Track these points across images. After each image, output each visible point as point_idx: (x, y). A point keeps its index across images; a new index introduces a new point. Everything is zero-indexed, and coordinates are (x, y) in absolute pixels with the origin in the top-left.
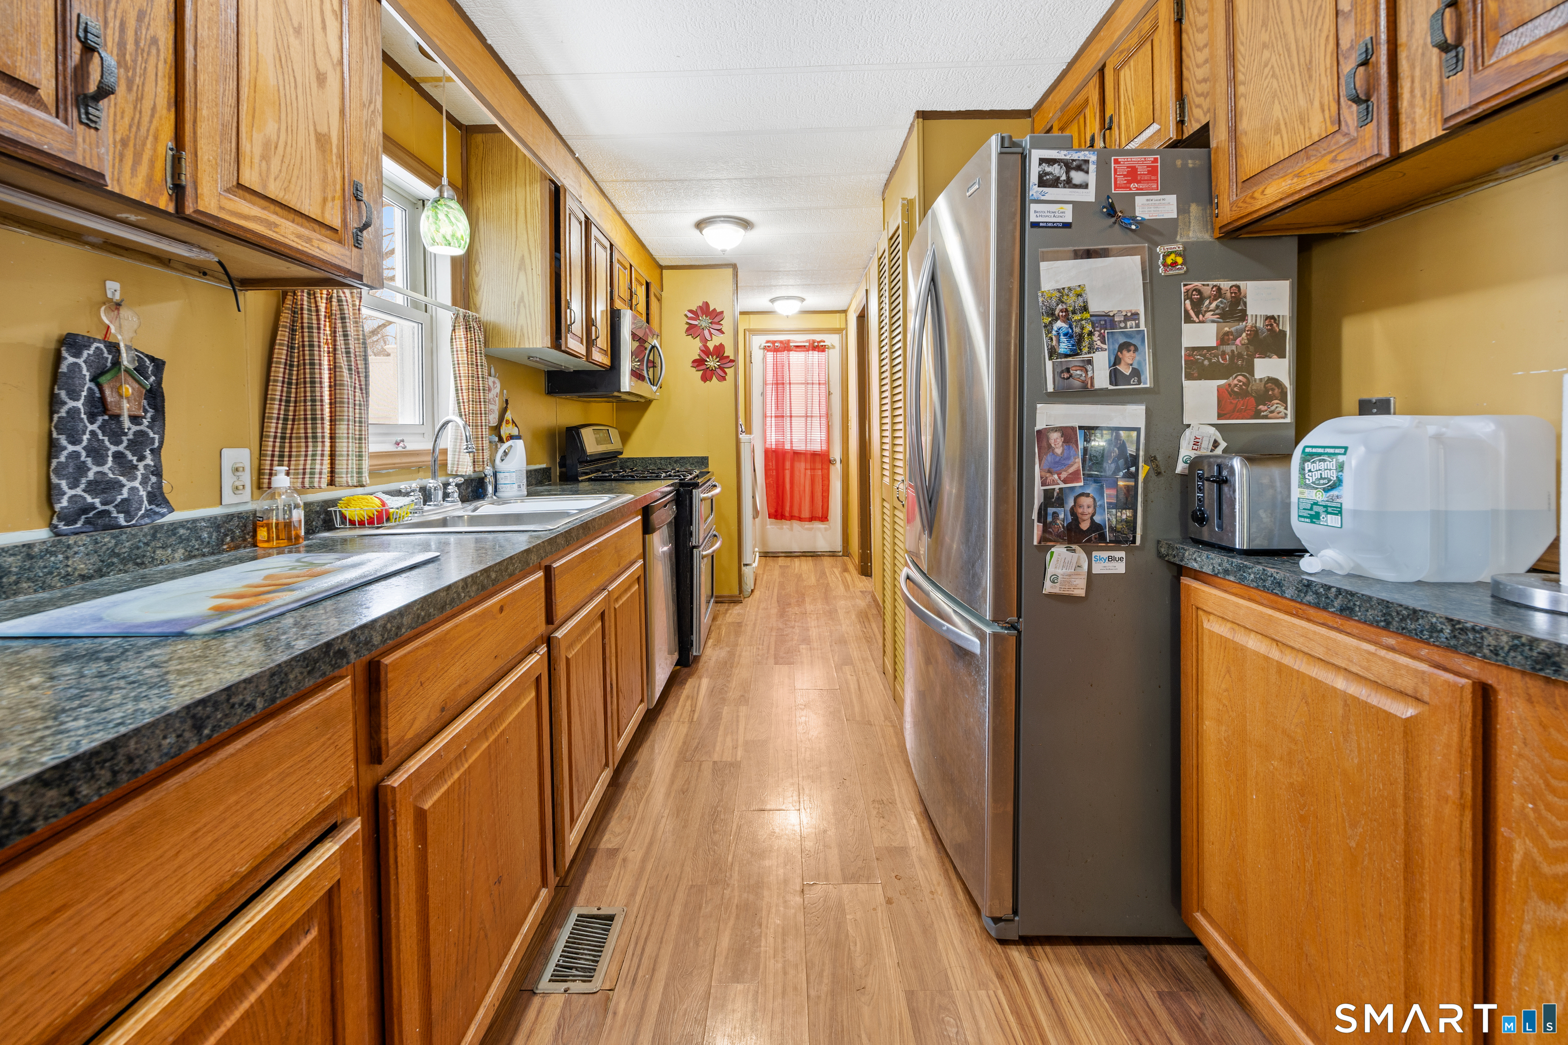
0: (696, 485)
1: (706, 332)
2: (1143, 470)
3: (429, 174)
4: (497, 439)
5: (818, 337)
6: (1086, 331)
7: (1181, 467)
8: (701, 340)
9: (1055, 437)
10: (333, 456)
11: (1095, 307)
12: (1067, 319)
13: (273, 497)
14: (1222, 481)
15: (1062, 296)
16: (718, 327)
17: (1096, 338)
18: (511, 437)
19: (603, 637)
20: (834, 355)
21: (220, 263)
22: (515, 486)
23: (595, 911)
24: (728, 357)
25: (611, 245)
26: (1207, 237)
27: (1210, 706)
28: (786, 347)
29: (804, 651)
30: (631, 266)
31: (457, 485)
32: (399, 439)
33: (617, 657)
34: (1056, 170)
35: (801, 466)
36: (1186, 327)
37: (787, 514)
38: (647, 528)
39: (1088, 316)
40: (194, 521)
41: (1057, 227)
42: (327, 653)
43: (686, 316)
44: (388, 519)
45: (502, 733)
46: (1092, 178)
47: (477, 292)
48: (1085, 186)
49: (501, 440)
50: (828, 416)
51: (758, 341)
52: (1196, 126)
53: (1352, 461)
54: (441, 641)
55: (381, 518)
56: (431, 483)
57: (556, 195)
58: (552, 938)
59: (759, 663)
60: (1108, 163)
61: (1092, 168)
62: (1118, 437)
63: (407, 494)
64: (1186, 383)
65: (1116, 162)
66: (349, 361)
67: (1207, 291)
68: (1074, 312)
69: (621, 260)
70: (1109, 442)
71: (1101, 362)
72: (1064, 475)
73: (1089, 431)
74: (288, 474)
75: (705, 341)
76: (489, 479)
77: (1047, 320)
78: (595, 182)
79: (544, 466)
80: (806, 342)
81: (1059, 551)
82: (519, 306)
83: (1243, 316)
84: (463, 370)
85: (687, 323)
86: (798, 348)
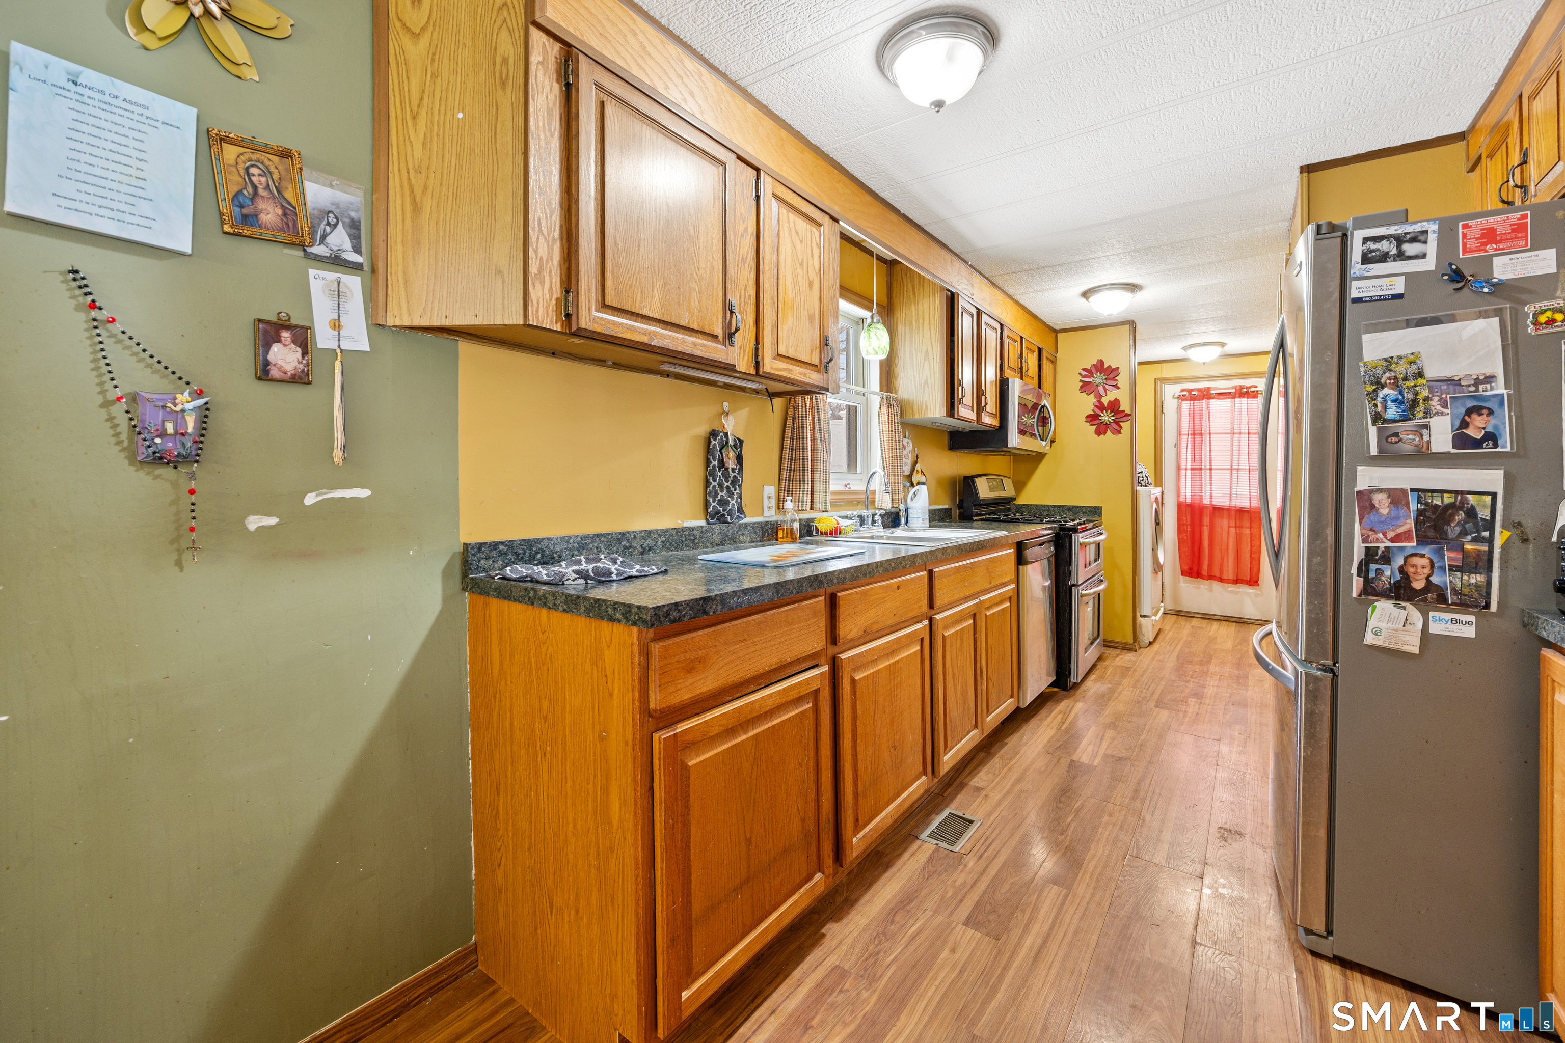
0: (1075, 531)
1: (1101, 389)
2: (1501, 535)
3: (866, 303)
4: (909, 484)
6: (1420, 397)
8: (1095, 396)
9: (1381, 498)
10: (812, 492)
11: (1431, 372)
12: (1396, 385)
13: (785, 513)
15: (1391, 364)
16: (1114, 383)
17: (1434, 402)
18: (919, 484)
19: (975, 633)
21: (766, 389)
22: (921, 519)
23: (961, 815)
24: (1124, 411)
25: (1002, 325)
28: (1206, 394)
29: (1192, 703)
30: (1022, 338)
31: (880, 515)
32: (847, 483)
33: (987, 651)
34: (1384, 246)
35: (1223, 524)
37: (1205, 573)
38: (1021, 560)
39: (1424, 382)
40: (754, 523)
41: (1385, 299)
42: (816, 579)
43: (1080, 374)
44: (840, 533)
45: (898, 662)
46: (1431, 248)
47: (896, 378)
48: (1423, 256)
49: (912, 485)
51: (1171, 391)
54: (864, 594)
55: (836, 532)
56: (865, 513)
57: (952, 300)
58: (931, 818)
59: (1138, 702)
60: (1454, 230)
61: (1432, 238)
62: (1464, 501)
63: (851, 518)
65: (1465, 226)
66: (821, 435)
68: (1405, 379)
69: (1011, 335)
70: (1453, 506)
71: (1441, 426)
72: (1391, 534)
73: (1423, 491)
74: (792, 501)
75: (1099, 397)
76: (903, 513)
77: (1370, 388)
78: (987, 278)
79: (946, 507)
80: (1232, 388)
82: (924, 387)
84: (886, 435)
85: (1081, 381)
86: (1221, 395)
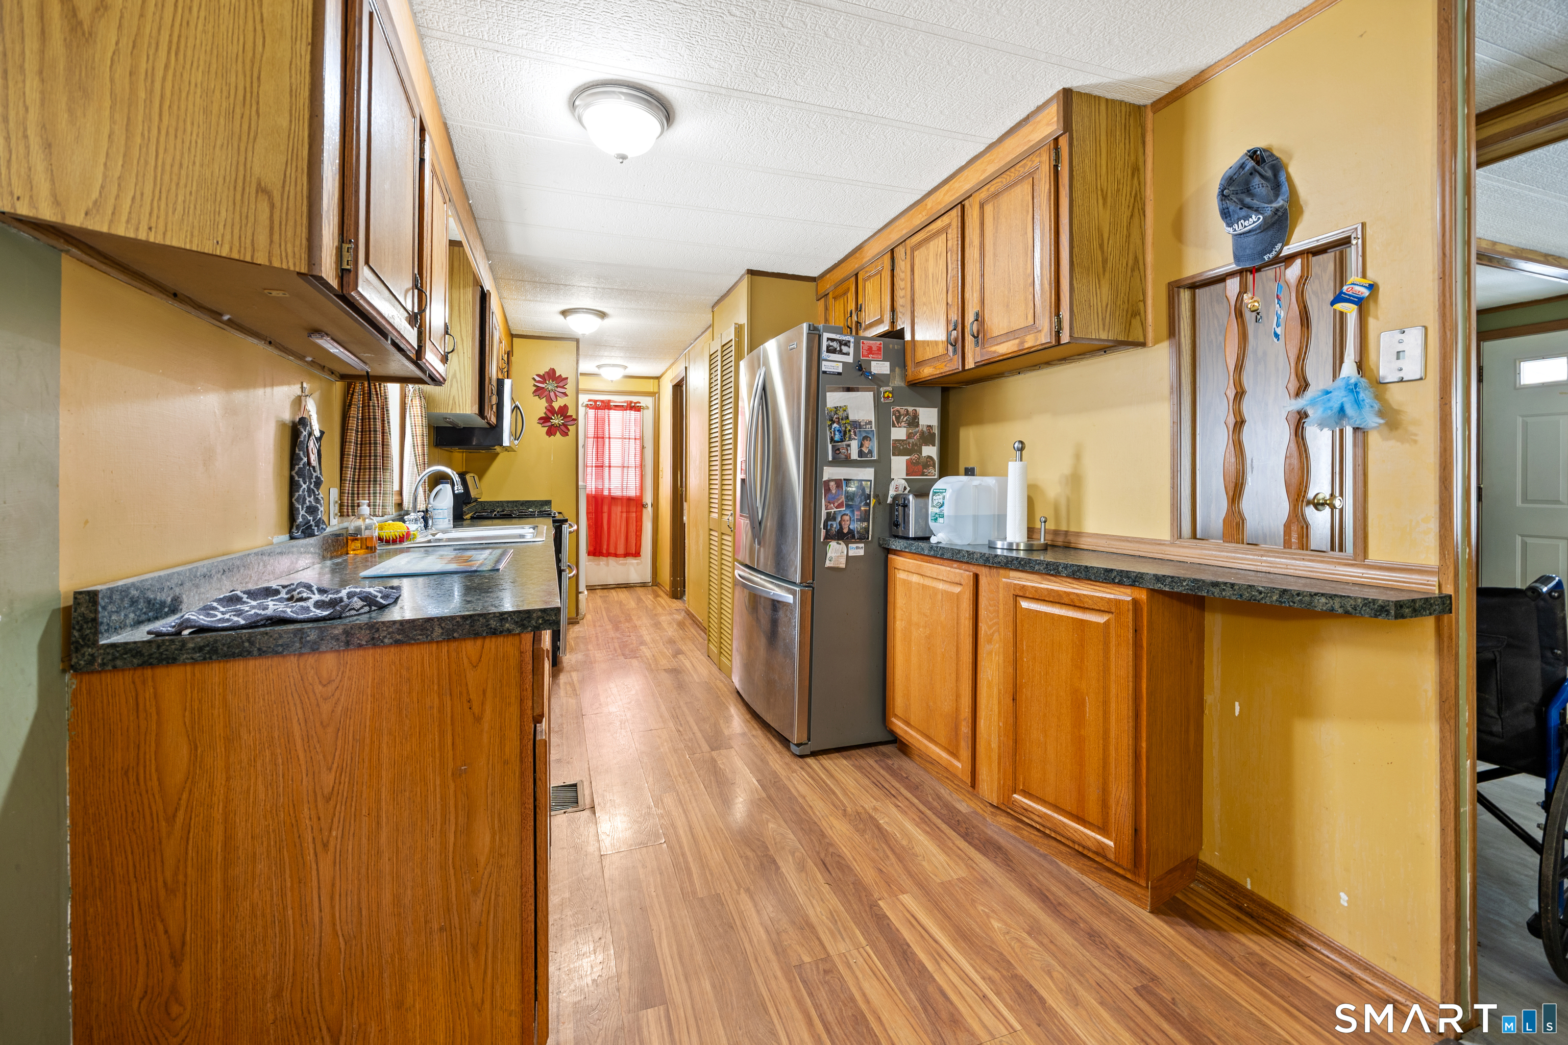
0: (564, 522)
1: (552, 394)
2: (873, 501)
5: (634, 399)
7: (889, 500)
8: (547, 401)
9: (832, 484)
11: (851, 418)
12: (838, 423)
14: (905, 506)
15: (837, 411)
16: (562, 390)
17: (852, 433)
20: (648, 415)
23: (562, 784)
24: (570, 416)
26: (903, 384)
27: (899, 613)
28: (607, 406)
30: (503, 339)
34: (835, 344)
35: (618, 509)
36: (893, 429)
37: (604, 551)
41: (835, 374)
43: (534, 379)
44: (408, 539)
46: (851, 350)
48: (848, 354)
50: (642, 466)
52: (899, 328)
53: (948, 495)
55: (405, 539)
57: (484, 297)
60: (859, 344)
61: (852, 345)
62: (861, 484)
64: (892, 458)
67: (902, 412)
69: (500, 336)
70: (857, 487)
71: (854, 445)
72: (836, 504)
73: (848, 481)
74: (369, 505)
75: (550, 401)
77: (829, 423)
80: (625, 402)
81: (833, 544)
83: (918, 425)
85: (535, 385)
86: (617, 407)
